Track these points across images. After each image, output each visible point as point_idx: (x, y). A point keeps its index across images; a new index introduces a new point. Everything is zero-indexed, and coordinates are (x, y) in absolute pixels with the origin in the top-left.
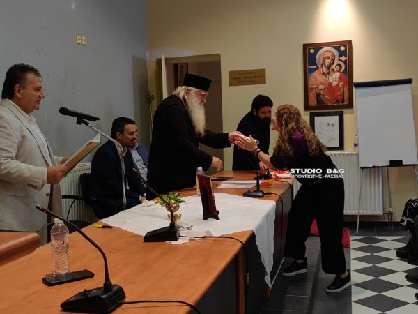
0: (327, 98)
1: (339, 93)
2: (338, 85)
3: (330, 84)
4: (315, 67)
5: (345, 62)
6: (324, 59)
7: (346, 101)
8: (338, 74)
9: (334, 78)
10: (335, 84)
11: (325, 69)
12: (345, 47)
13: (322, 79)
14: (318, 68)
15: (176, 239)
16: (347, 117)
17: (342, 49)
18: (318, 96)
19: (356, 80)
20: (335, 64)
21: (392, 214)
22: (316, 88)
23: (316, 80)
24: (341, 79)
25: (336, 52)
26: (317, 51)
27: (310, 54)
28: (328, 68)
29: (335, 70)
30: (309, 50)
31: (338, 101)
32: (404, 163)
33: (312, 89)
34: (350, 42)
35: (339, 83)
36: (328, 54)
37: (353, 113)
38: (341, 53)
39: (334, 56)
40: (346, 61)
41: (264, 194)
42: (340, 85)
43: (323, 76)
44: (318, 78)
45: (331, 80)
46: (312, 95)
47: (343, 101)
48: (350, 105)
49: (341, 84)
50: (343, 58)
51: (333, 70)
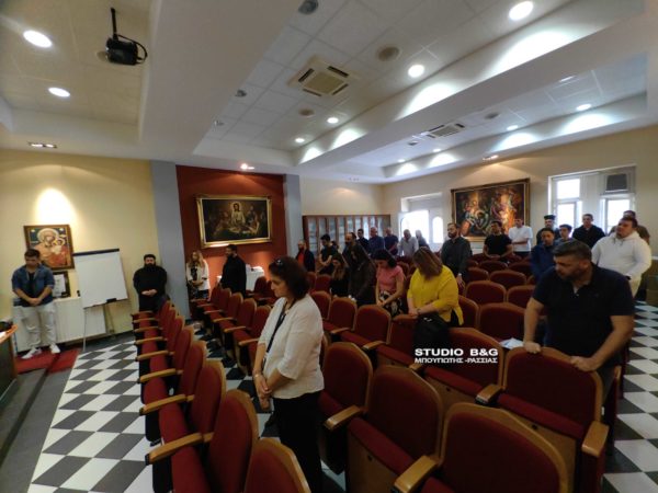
1: (62, 259)
2: (60, 254)
3: (53, 254)
6: (45, 237)
7: (69, 264)
8: (60, 247)
9: (57, 249)
10: (57, 253)
11: (47, 244)
12: (64, 229)
13: (46, 250)
16: (71, 274)
17: (61, 229)
19: (76, 250)
24: (63, 250)
25: (55, 232)
27: (31, 234)
28: (50, 242)
29: (57, 244)
30: (30, 230)
31: (61, 265)
32: (117, 300)
34: (67, 228)
36: (48, 233)
37: (75, 272)
38: (61, 233)
39: (54, 234)
45: (53, 250)
47: (66, 265)
48: (73, 267)
49: (63, 253)
50: (63, 236)
51: (54, 244)
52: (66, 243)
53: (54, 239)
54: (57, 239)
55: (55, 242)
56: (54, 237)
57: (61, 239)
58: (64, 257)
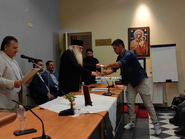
0: (138, 52)
1: (144, 50)
2: (143, 46)
3: (140, 46)
4: (133, 38)
7: (147, 53)
8: (144, 41)
10: (142, 46)
11: (137, 39)
12: (147, 29)
13: (136, 43)
15: (73, 114)
16: (147, 60)
19: (151, 44)
20: (142, 37)
21: (167, 103)
23: (134, 44)
26: (134, 31)
31: (143, 53)
32: (172, 81)
33: (132, 48)
36: (139, 33)
37: (150, 59)
40: (147, 36)
41: (112, 94)
44: (135, 43)
45: (140, 44)
46: (132, 50)
48: (149, 55)
51: (141, 40)
52: (147, 39)
53: (141, 37)
54: (143, 36)
55: (141, 38)
56: (141, 35)
57: (145, 37)
58: (145, 48)
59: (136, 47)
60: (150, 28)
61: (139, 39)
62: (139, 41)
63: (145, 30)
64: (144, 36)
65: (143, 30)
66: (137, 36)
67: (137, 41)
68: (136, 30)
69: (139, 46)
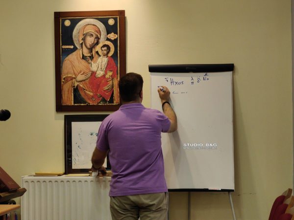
0: (88, 93)
1: (106, 88)
2: (104, 76)
3: (93, 73)
4: (72, 47)
5: (114, 42)
6: (85, 35)
7: (116, 100)
8: (106, 59)
9: (100, 65)
10: (100, 73)
11: (86, 53)
12: (115, 19)
14: (75, 49)
18: (76, 90)
20: (101, 45)
22: (72, 79)
23: (73, 66)
24: (109, 67)
25: (101, 26)
26: (74, 23)
29: (100, 53)
30: (63, 21)
31: (104, 100)
33: (67, 80)
34: (122, 13)
35: (106, 73)
36: (90, 29)
38: (110, 29)
39: (99, 32)
40: (116, 40)
42: (107, 76)
43: (83, 62)
44: (76, 63)
45: (94, 67)
46: (67, 88)
47: (112, 100)
49: (110, 74)
50: (112, 36)
51: (97, 52)
52: (116, 52)
53: (97, 43)
54: (103, 42)
55: (98, 48)
56: (98, 38)
57: (108, 43)
58: (111, 83)
59: (80, 77)
60: (126, 15)
61: (91, 49)
62: (92, 57)
63: (111, 22)
64: (108, 39)
65: (105, 22)
66: (84, 39)
67: (84, 57)
68: (81, 20)
69: (89, 75)
